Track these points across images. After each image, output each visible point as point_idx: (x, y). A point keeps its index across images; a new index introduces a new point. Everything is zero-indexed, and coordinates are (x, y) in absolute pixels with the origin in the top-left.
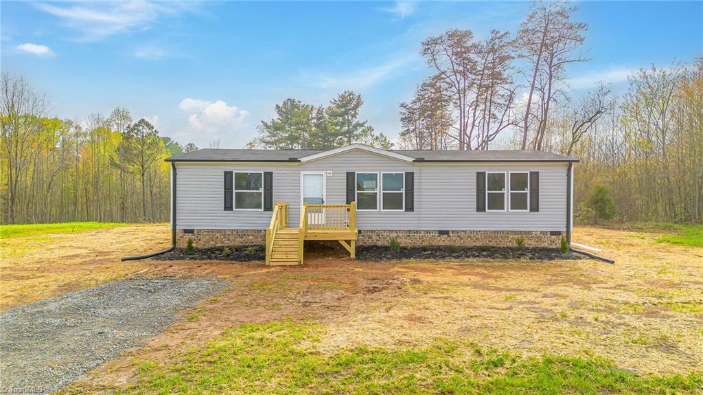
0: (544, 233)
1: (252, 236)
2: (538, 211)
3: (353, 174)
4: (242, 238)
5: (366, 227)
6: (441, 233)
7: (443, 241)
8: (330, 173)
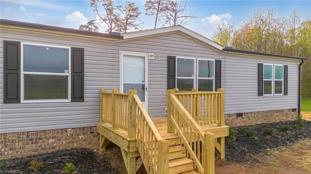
0: (289, 110)
1: (53, 138)
3: (174, 58)
4: (36, 143)
6: (239, 115)
7: (240, 123)
8: (152, 56)
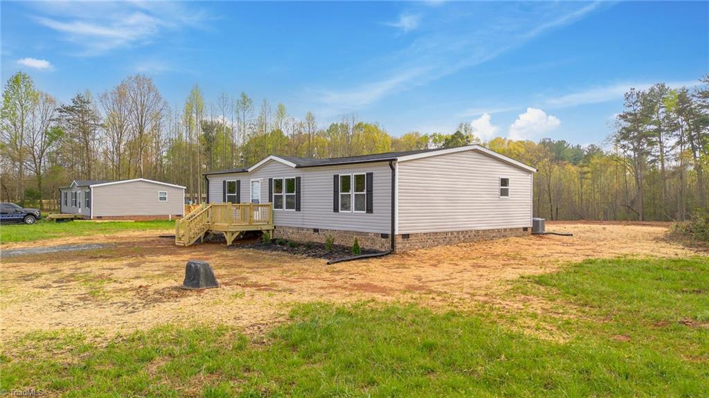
0: (376, 235)
2: (372, 213)
3: (271, 180)
5: (279, 223)
6: (316, 230)
7: (316, 239)
8: (262, 180)
